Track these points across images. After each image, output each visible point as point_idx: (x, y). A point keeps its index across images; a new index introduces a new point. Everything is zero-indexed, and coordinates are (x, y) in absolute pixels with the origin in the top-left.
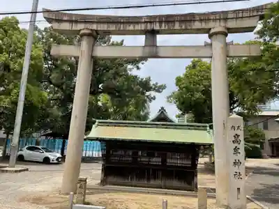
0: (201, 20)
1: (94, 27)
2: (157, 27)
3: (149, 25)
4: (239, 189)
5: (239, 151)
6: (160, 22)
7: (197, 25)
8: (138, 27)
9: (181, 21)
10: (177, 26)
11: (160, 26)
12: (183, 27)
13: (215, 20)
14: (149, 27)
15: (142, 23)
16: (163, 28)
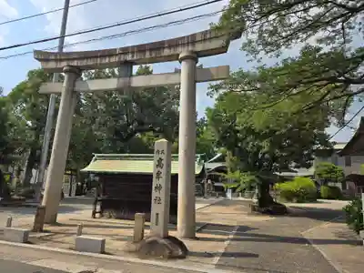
0: (170, 47)
1: (75, 63)
2: (129, 57)
3: (122, 56)
4: (157, 214)
5: (162, 175)
6: (133, 53)
7: (167, 52)
8: (113, 59)
9: (151, 50)
10: (148, 55)
11: (133, 56)
12: (153, 55)
13: (183, 45)
14: (123, 58)
15: (117, 55)
16: (135, 58)
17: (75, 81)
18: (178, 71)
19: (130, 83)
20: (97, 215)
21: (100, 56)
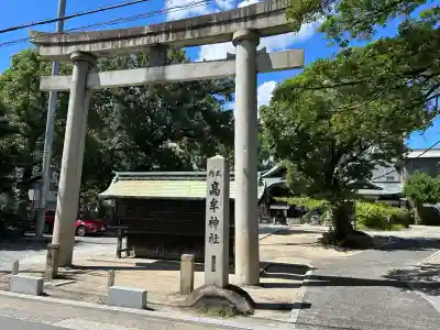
0: (219, 23)
1: (87, 48)
2: (162, 39)
3: (153, 37)
4: (214, 257)
6: (167, 32)
7: (215, 30)
8: (140, 42)
9: (193, 28)
10: (188, 35)
11: (168, 38)
12: (197, 35)
13: (238, 20)
14: (153, 39)
15: (145, 35)
16: (170, 39)
17: (87, 73)
18: (231, 57)
19: (164, 74)
20: (123, 254)
21: (121, 39)
